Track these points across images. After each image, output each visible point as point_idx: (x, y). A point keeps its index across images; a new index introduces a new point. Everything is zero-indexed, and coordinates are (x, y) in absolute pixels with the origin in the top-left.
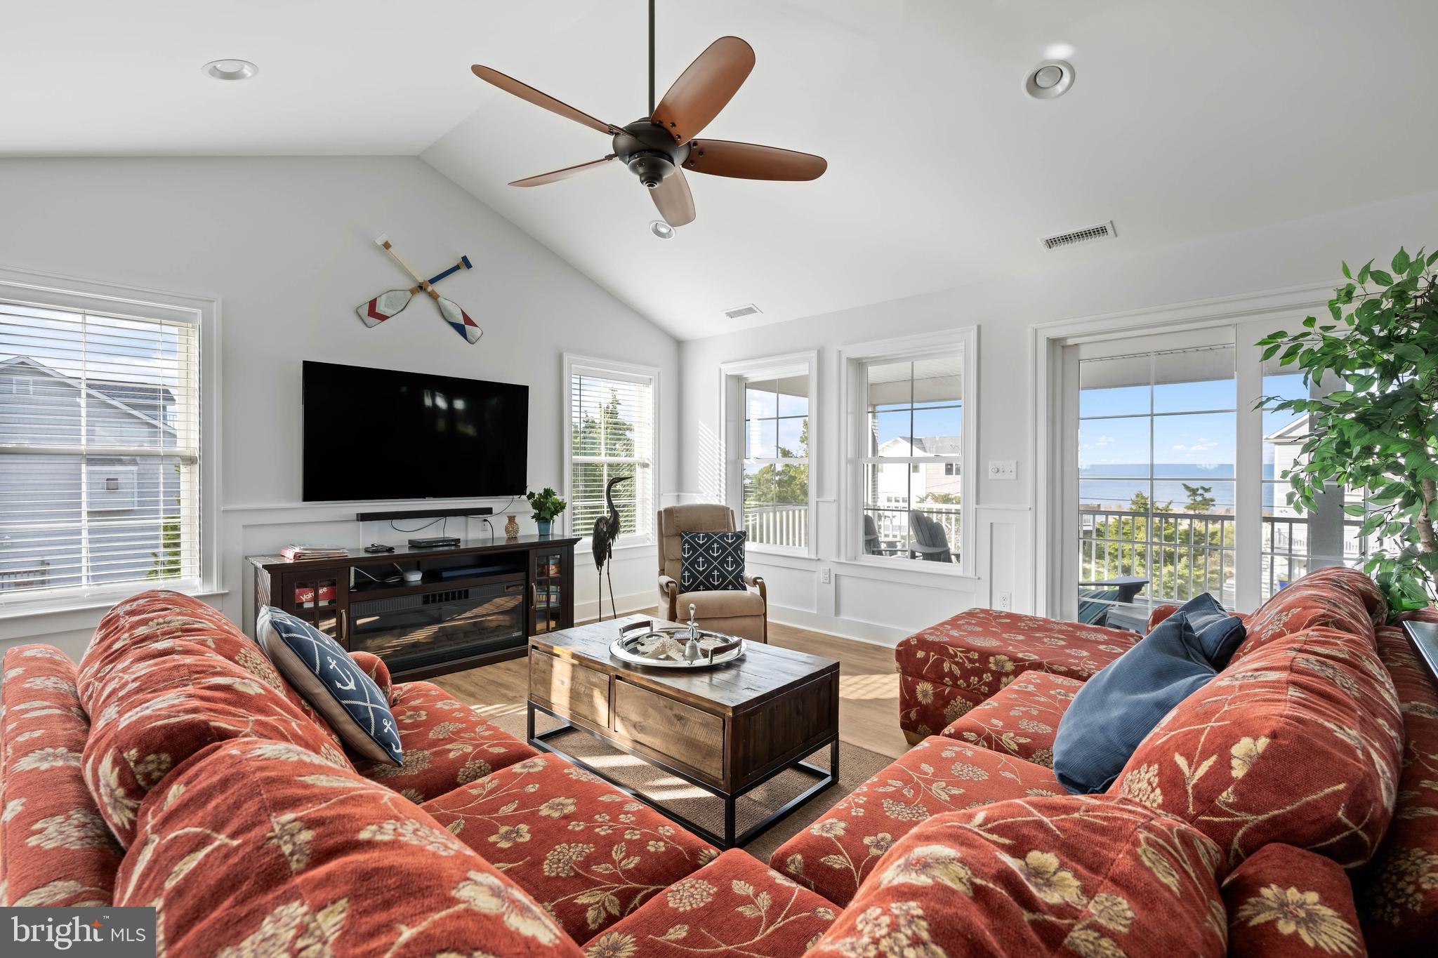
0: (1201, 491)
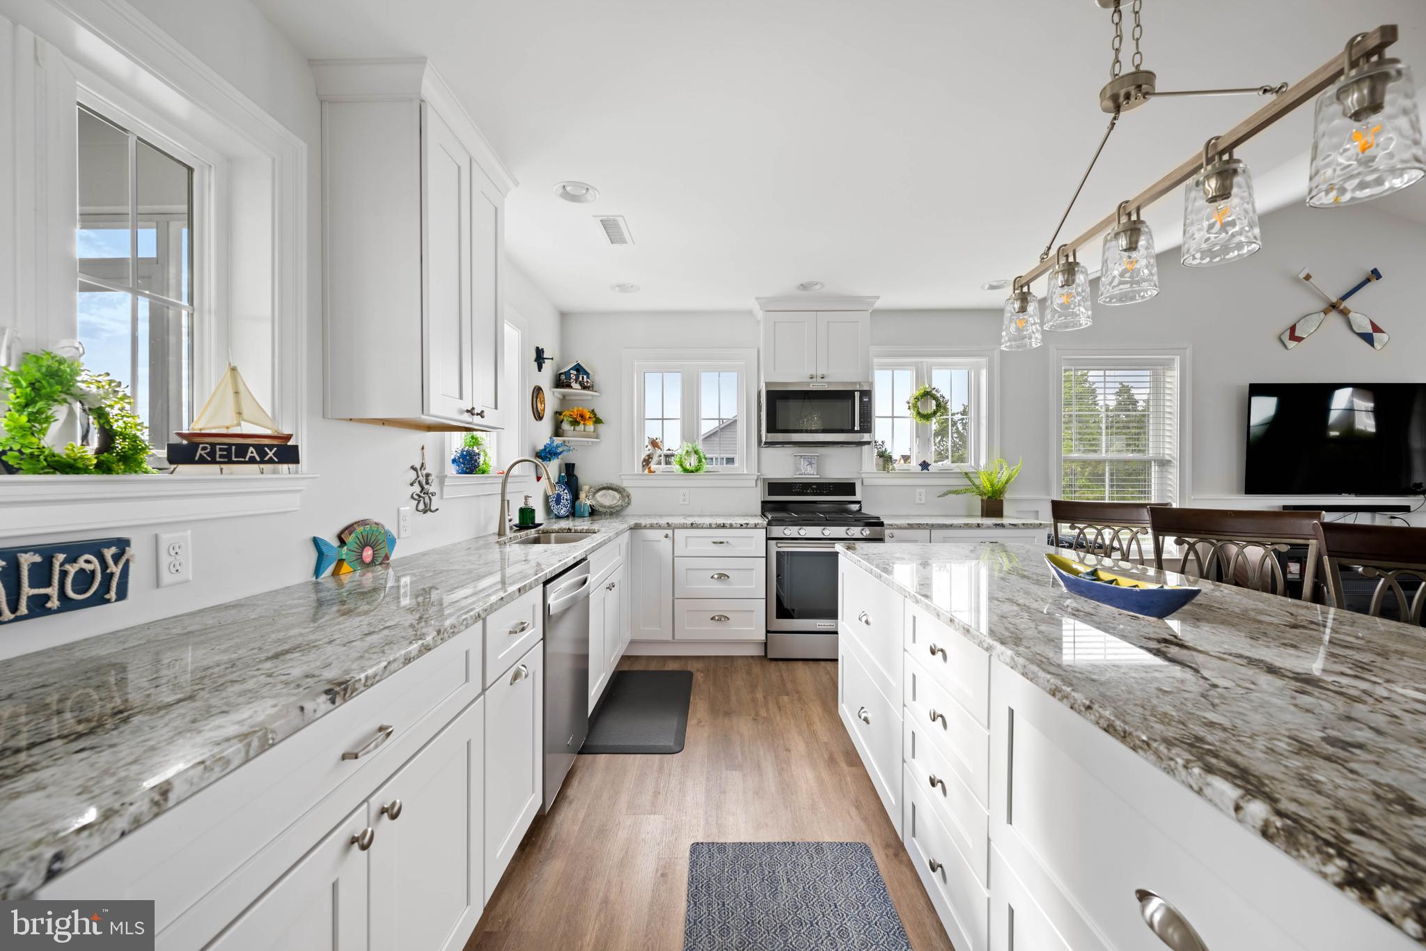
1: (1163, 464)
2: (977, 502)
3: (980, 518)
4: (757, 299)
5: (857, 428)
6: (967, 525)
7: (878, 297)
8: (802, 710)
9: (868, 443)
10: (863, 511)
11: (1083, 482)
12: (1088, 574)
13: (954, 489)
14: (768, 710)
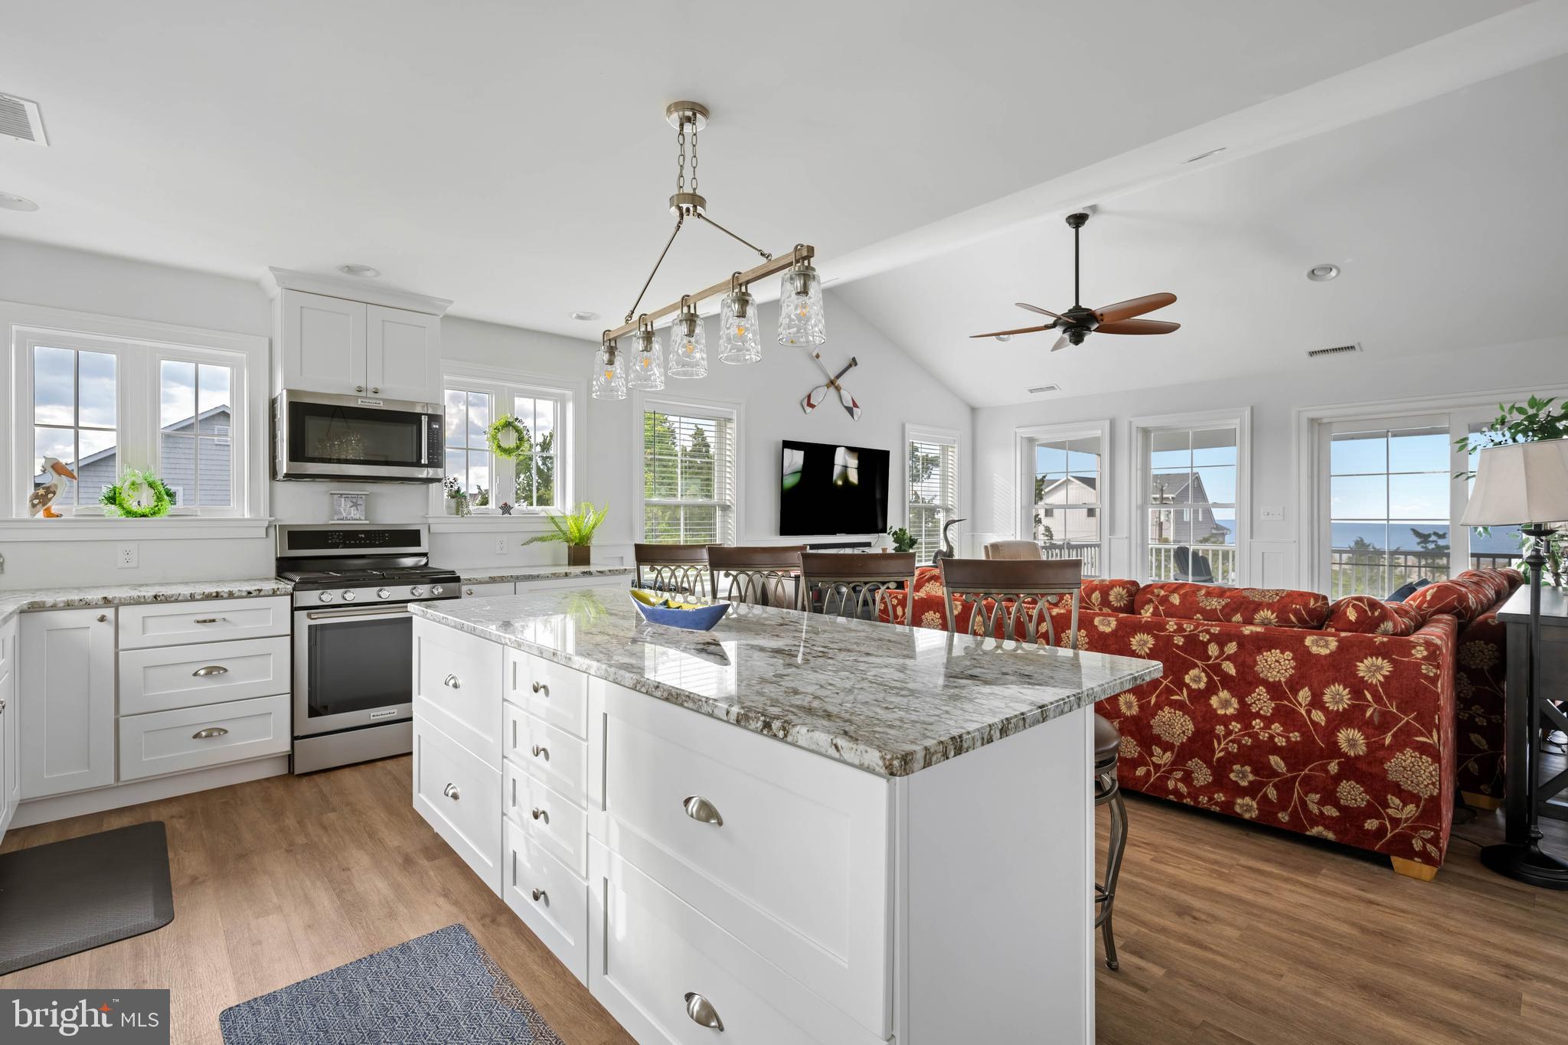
0: (1433, 538)
1: (725, 508)
2: (564, 549)
3: (567, 567)
4: (272, 268)
5: (424, 461)
6: (554, 574)
7: (451, 302)
8: (359, 821)
9: (439, 480)
10: (430, 565)
11: (663, 527)
12: (661, 604)
13: (540, 535)
14: (307, 835)
